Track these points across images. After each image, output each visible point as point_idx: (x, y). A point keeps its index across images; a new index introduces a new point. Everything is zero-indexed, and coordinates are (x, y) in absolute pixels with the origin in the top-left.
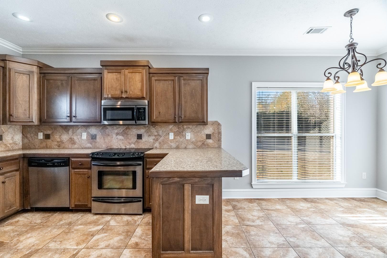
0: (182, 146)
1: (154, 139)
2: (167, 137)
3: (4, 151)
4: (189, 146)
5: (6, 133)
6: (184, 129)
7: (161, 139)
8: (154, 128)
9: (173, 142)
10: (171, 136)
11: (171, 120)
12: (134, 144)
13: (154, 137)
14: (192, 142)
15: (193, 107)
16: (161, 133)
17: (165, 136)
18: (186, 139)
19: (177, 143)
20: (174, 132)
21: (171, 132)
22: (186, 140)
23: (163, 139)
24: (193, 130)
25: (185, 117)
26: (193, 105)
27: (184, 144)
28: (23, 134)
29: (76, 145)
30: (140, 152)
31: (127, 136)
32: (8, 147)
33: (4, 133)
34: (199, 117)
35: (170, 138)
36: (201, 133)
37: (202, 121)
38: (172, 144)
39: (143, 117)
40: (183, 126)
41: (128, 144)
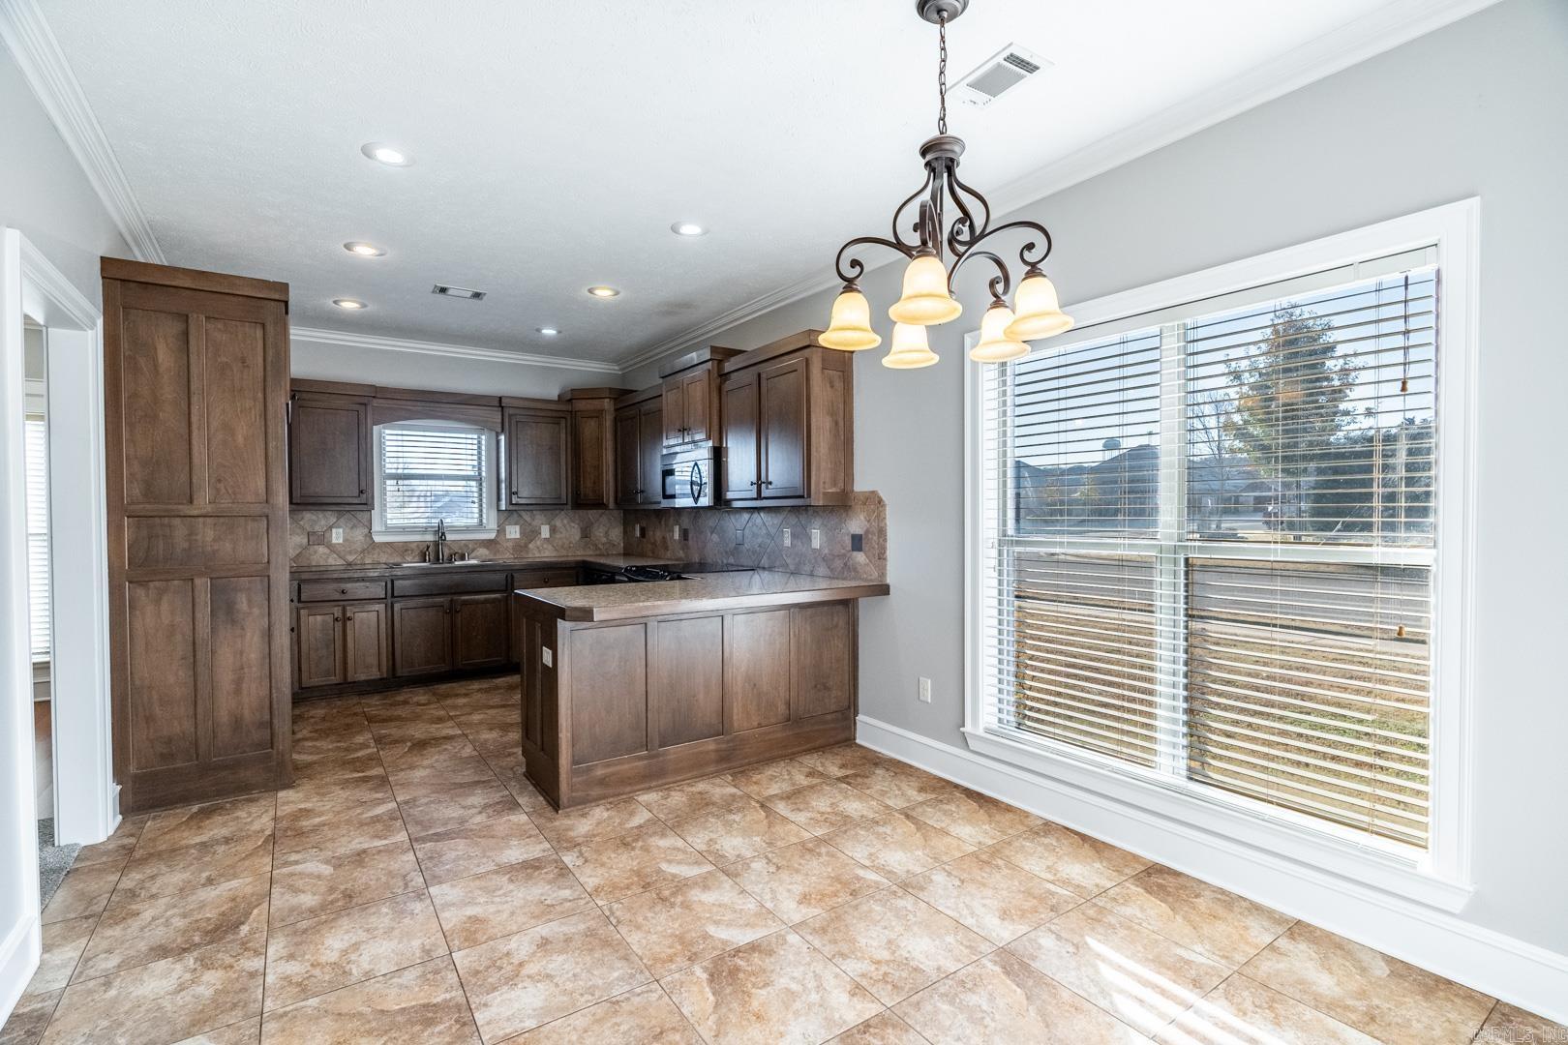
0: (806, 567)
2: (780, 540)
3: (592, 555)
4: (817, 568)
5: (596, 525)
6: (808, 519)
9: (790, 555)
10: (787, 538)
14: (824, 556)
17: (777, 539)
19: (797, 560)
20: (792, 529)
21: (786, 527)
22: (812, 549)
24: (825, 522)
27: (809, 562)
28: (624, 527)
33: (593, 524)
35: (784, 542)
36: (841, 532)
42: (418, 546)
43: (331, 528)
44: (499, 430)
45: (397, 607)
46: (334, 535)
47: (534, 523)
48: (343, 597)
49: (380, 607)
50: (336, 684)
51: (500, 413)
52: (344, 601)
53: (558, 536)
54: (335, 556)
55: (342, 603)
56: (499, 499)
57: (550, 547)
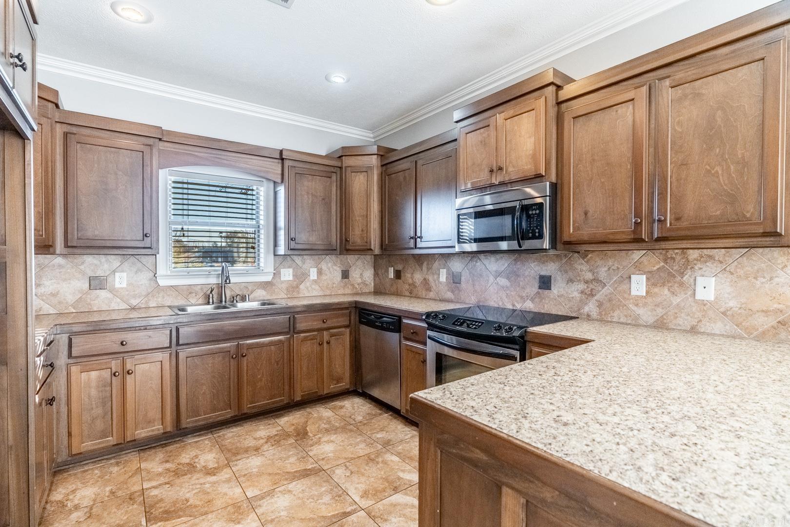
0: (680, 321)
1: (582, 292)
2: (624, 287)
3: (351, 294)
4: (708, 324)
5: (353, 268)
6: (688, 264)
7: (603, 293)
8: (583, 258)
9: (645, 305)
10: (639, 285)
11: (623, 232)
12: (532, 300)
13: (582, 286)
14: (722, 310)
15: (718, 177)
16: (603, 273)
17: (616, 286)
18: (698, 297)
19: (660, 311)
20: (650, 275)
21: (637, 273)
22: (697, 302)
23: (610, 294)
24: (732, 268)
25: (678, 219)
26: (717, 172)
27: (688, 315)
28: (374, 269)
29: (432, 293)
30: (516, 325)
31: (516, 280)
32: (356, 288)
33: (351, 267)
34: (744, 216)
35: (634, 292)
36: (771, 279)
37: (761, 231)
38: (640, 311)
39: (537, 231)
40: (685, 253)
41: (518, 299)
42: (202, 289)
43: (114, 272)
44: (279, 180)
45: (182, 355)
46: (117, 279)
47: (305, 266)
48: (122, 349)
49: (164, 356)
50: (113, 445)
51: (280, 165)
52: (123, 352)
53: (324, 277)
54: (118, 300)
55: (122, 355)
56: (276, 245)
57: (317, 287)
